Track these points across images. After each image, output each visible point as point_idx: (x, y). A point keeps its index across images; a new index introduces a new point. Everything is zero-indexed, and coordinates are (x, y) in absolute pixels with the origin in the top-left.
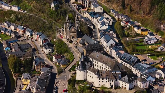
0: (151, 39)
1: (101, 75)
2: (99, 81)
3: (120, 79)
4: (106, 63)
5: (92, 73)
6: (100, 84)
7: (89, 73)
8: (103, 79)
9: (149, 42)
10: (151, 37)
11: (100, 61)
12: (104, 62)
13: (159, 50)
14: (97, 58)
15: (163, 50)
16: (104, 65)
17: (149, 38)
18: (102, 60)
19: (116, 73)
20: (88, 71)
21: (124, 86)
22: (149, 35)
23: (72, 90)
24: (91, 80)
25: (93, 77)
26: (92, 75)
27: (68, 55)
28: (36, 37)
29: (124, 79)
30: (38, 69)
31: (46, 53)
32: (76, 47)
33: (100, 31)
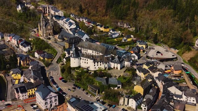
0: (114, 34)
1: (96, 60)
2: (95, 65)
3: (111, 62)
4: (96, 50)
5: (86, 59)
6: (95, 68)
7: (83, 59)
8: (98, 63)
9: (113, 36)
10: (113, 32)
11: (90, 49)
12: (93, 49)
13: (123, 41)
14: (86, 46)
15: (126, 41)
16: (94, 52)
17: (112, 33)
18: (91, 47)
19: (108, 56)
20: (81, 57)
21: (116, 67)
22: (111, 31)
23: (69, 77)
24: (86, 66)
25: (87, 63)
26: (86, 61)
27: (49, 50)
28: (9, 38)
29: (115, 61)
30: (24, 64)
31: (25, 51)
32: (56, 42)
33: (70, 29)
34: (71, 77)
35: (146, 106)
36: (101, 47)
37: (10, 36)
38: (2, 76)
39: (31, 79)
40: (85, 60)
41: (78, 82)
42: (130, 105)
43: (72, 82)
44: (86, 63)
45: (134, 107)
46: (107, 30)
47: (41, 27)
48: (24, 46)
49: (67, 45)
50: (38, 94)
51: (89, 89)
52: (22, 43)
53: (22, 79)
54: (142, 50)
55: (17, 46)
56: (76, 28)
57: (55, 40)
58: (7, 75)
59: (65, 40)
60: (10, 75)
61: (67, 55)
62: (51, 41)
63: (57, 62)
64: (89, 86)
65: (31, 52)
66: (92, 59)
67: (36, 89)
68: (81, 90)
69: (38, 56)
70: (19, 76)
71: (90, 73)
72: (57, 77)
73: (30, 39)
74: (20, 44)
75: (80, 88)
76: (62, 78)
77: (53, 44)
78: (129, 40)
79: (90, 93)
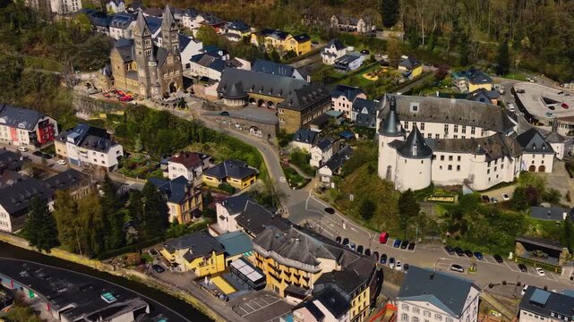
0: (352, 58)
2: (489, 171)
3: (524, 149)
4: (457, 120)
5: (455, 156)
6: (490, 179)
7: (442, 158)
8: (495, 162)
10: (342, 53)
12: (447, 118)
16: (451, 127)
17: (335, 56)
18: (438, 113)
20: (435, 153)
21: (537, 165)
23: (415, 227)
24: (453, 178)
25: (459, 167)
26: (455, 163)
27: (207, 148)
29: (534, 145)
30: (183, 215)
31: (107, 165)
32: (225, 114)
33: (196, 59)
34: (422, 225)
36: (474, 108)
38: (133, 276)
39: (319, 260)
40: (451, 158)
41: (457, 238)
43: (429, 241)
44: (454, 168)
46: (306, 47)
47: (128, 61)
48: (95, 147)
49: (291, 120)
50: (423, 304)
51: (520, 250)
52: (75, 135)
53: (246, 270)
54: (495, 101)
55: (36, 153)
56: (213, 51)
57: (209, 106)
58: (156, 267)
59: (252, 100)
60: (163, 264)
61: (316, 155)
62: (192, 111)
63: (294, 185)
64: (523, 243)
65: (133, 166)
66: (481, 152)
67: (368, 291)
68: (489, 260)
69: (186, 174)
70: (218, 262)
71: (486, 198)
72: (359, 235)
73: (82, 115)
74: (64, 140)
75: (478, 255)
76: (387, 236)
77: (211, 123)
78: (417, 72)
79: (531, 263)
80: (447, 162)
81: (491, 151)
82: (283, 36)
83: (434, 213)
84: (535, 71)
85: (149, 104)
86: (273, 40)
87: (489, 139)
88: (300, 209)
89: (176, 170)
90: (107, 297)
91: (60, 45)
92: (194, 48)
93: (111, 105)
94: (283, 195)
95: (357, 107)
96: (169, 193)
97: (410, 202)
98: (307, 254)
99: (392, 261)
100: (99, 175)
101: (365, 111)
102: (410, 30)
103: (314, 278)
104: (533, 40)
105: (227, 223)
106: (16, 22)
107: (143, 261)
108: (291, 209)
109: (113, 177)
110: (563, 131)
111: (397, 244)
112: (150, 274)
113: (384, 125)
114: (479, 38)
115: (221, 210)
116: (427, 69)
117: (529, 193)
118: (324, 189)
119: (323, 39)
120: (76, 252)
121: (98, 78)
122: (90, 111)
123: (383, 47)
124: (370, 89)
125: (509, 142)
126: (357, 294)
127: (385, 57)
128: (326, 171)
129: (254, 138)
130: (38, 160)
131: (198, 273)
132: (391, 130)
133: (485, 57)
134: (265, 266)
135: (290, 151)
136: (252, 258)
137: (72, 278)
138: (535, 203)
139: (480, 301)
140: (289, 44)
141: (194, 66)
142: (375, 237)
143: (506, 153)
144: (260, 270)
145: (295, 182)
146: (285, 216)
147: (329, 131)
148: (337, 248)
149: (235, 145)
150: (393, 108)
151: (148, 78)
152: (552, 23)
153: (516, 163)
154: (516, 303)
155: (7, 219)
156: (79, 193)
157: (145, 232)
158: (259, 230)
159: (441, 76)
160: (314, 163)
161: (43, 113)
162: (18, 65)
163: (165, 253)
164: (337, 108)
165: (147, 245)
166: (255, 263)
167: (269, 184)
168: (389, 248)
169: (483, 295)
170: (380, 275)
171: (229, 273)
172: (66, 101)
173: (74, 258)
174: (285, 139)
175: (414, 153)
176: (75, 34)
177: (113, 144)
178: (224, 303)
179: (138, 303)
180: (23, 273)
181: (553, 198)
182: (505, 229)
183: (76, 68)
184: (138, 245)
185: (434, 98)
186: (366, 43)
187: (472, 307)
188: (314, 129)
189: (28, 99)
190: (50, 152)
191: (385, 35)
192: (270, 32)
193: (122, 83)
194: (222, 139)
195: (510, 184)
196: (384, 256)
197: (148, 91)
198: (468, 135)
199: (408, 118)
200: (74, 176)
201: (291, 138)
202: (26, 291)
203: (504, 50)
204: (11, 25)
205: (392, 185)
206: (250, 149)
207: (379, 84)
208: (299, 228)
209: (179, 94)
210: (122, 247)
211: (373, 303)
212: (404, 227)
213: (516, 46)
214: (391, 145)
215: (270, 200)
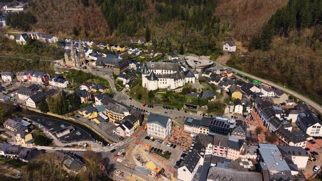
0: (136, 52)
2: (175, 84)
3: (186, 77)
8: (177, 81)
9: (137, 54)
11: (158, 69)
12: (162, 68)
14: (153, 67)
16: (164, 71)
17: (132, 51)
20: (158, 79)
21: (190, 81)
22: (131, 49)
23: (154, 101)
24: (165, 86)
26: (165, 81)
27: (93, 81)
28: (25, 77)
29: (189, 75)
30: (85, 101)
31: (64, 87)
32: (98, 70)
33: (90, 54)
34: (155, 101)
35: (251, 108)
37: (25, 74)
38: (70, 119)
39: (124, 112)
41: (166, 104)
42: (236, 111)
43: (157, 105)
44: (165, 83)
45: (241, 112)
46: (123, 49)
47: (69, 56)
48: (60, 82)
49: (117, 71)
50: (154, 124)
51: (185, 107)
52: (54, 78)
53: (103, 116)
54: (179, 62)
55: (44, 85)
56: (96, 52)
57: (93, 68)
58: (77, 117)
59: (106, 66)
60: (79, 115)
61: (125, 81)
62: (89, 70)
63: (118, 90)
64: (186, 105)
65: (72, 87)
66: (172, 78)
67: (139, 121)
68: (175, 110)
69: (87, 89)
70: (95, 114)
71: (175, 92)
72: (136, 104)
73: (56, 73)
74: (51, 80)
75: (172, 109)
76: (145, 104)
77: (94, 73)
78: (156, 55)
79: (188, 110)
80: (162, 81)
81: (175, 78)
82: (116, 46)
83: (159, 97)
84: (191, 53)
85: (76, 68)
86: (114, 48)
87: (175, 74)
88: (120, 98)
89: (83, 87)
90: (63, 126)
91: (50, 52)
92: (90, 51)
93: (65, 69)
94: (115, 93)
95: (137, 66)
96: (81, 94)
97: (152, 94)
98: (121, 111)
99: (147, 112)
100: (61, 90)
101: (140, 67)
102: (154, 42)
103: (123, 118)
104: (190, 43)
105: (98, 103)
106: (37, 46)
107: (74, 115)
108: (117, 98)
109: (65, 90)
110: (199, 70)
111: (148, 107)
112: (75, 119)
113: (144, 71)
114: (174, 43)
115: (96, 99)
116: (159, 54)
117: (187, 90)
118: (127, 91)
119: (128, 46)
120: (54, 113)
121: (61, 62)
122: (59, 71)
123: (146, 48)
124: (142, 61)
125: (181, 74)
126: (135, 122)
127: (147, 51)
128: (127, 86)
129: (107, 77)
130: (44, 86)
131: (90, 118)
132: (145, 73)
133: (176, 49)
134: (109, 115)
135: (117, 80)
136: (105, 113)
137: (53, 121)
138: (189, 92)
139: (172, 123)
140: (118, 49)
141: (90, 56)
142: (142, 105)
143: (180, 78)
144: (107, 116)
145: (119, 89)
146: (116, 100)
147: (129, 74)
148: (130, 109)
149: (101, 79)
150: (146, 66)
151: (75, 61)
152: (196, 38)
153: (183, 81)
154: (183, 122)
155: (34, 104)
156: (55, 96)
157: (74, 106)
158: (107, 104)
159: (163, 56)
160: (124, 83)
161: (45, 72)
162: (38, 59)
163: (80, 112)
164: (132, 67)
165: (75, 110)
166: (106, 114)
167: (111, 91)
168: (146, 108)
169: (173, 121)
170: (143, 116)
171: (99, 117)
172: (52, 69)
173: (54, 115)
174: (115, 77)
175: (152, 79)
176: (54, 49)
177: (66, 81)
178: (97, 126)
179: (71, 127)
180: (38, 120)
181: (195, 91)
182: (180, 100)
183: (55, 59)
184: (72, 110)
185: (161, 63)
186: (141, 47)
187: (170, 124)
188: (124, 73)
189: (41, 69)
190: (48, 84)
191: (147, 44)
192: (113, 45)
193: (68, 63)
194: (97, 78)
195: (182, 87)
196: (144, 110)
197: (75, 64)
198: (169, 73)
199: (151, 69)
200: (54, 91)
201: (117, 76)
202: (39, 125)
203: (182, 47)
204: (36, 47)
205: (147, 89)
206: (105, 80)
207: (144, 59)
208: (118, 103)
209: (85, 65)
210: (67, 111)
211: (141, 125)
212: (150, 101)
213: (186, 45)
214: (145, 77)
215: (111, 95)
